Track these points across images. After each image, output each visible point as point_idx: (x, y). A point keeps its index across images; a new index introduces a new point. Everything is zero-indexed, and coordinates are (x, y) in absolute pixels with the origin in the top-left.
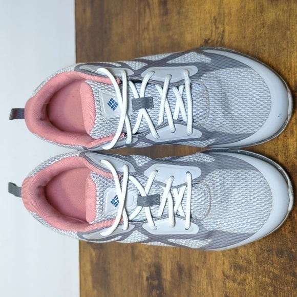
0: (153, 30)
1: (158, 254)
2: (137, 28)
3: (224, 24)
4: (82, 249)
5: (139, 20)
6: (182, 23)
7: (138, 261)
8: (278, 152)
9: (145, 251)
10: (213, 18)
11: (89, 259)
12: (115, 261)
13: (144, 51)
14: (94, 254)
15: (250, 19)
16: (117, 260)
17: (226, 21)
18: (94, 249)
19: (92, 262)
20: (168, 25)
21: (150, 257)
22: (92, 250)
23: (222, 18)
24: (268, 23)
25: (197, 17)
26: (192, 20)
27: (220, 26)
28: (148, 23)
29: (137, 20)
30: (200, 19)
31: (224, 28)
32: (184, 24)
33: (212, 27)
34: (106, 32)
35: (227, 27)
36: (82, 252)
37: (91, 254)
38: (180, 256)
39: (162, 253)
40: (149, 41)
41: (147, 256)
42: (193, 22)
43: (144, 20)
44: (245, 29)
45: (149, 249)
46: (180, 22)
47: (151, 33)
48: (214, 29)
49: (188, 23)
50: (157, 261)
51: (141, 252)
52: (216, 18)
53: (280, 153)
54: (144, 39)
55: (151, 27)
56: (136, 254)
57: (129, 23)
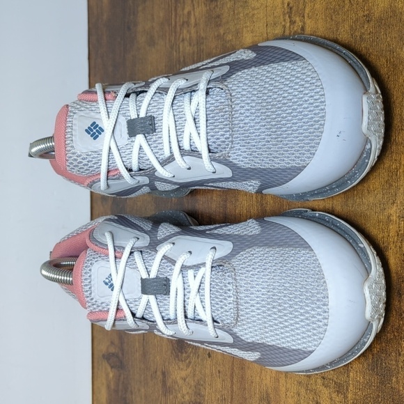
0: (196, 25)
1: (200, 390)
2: (173, 23)
3: (303, 17)
4: (95, 364)
5: (176, 10)
6: (238, 13)
7: (171, 396)
8: (389, 244)
9: (180, 382)
10: (286, 4)
11: (104, 381)
12: (139, 390)
13: (182, 59)
14: (111, 375)
15: (347, 7)
16: (143, 390)
17: (307, 11)
18: (112, 367)
19: (108, 387)
20: (218, 16)
21: (188, 393)
22: (109, 369)
23: (301, 6)
24: (377, 15)
25: (262, 4)
26: (253, 9)
27: (297, 19)
28: (189, 13)
29: (173, 9)
30: (266, 7)
31: (304, 23)
32: (241, 15)
33: (285, 20)
34: (129, 28)
35: (308, 22)
36: (96, 370)
37: (107, 375)
38: (232, 398)
39: (205, 389)
40: (190, 44)
41: (185, 392)
42: (256, 12)
43: (183, 9)
44: (337, 24)
45: (187, 380)
46: (236, 12)
47: (193, 31)
48: (288, 25)
49: (247, 14)
50: (198, 400)
51: (176, 382)
52: (291, 5)
53: (392, 246)
54: (183, 40)
55: (192, 21)
56: (168, 385)
57: (162, 15)
